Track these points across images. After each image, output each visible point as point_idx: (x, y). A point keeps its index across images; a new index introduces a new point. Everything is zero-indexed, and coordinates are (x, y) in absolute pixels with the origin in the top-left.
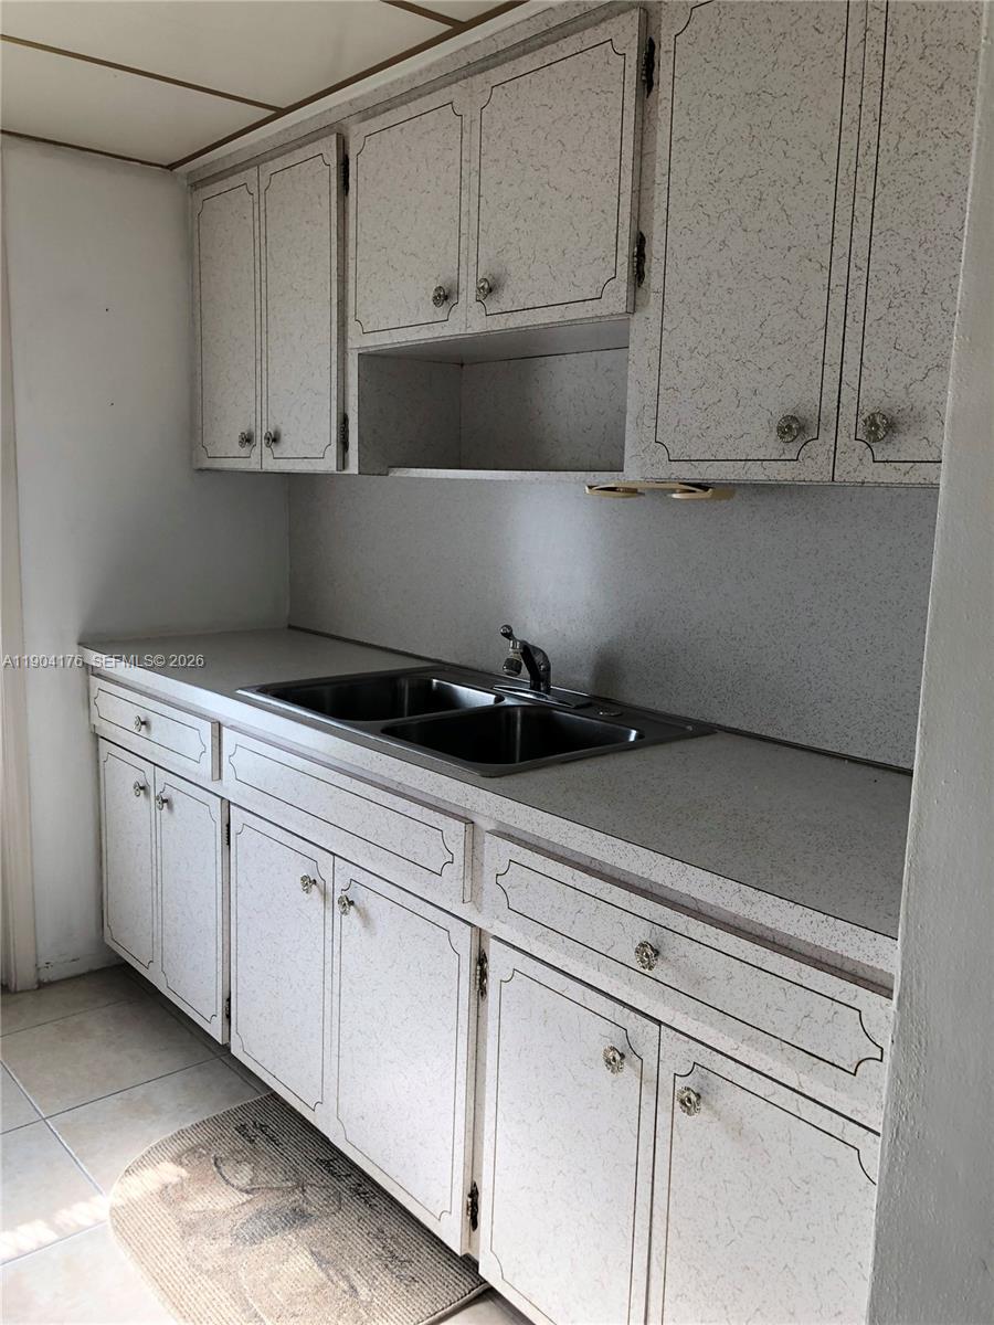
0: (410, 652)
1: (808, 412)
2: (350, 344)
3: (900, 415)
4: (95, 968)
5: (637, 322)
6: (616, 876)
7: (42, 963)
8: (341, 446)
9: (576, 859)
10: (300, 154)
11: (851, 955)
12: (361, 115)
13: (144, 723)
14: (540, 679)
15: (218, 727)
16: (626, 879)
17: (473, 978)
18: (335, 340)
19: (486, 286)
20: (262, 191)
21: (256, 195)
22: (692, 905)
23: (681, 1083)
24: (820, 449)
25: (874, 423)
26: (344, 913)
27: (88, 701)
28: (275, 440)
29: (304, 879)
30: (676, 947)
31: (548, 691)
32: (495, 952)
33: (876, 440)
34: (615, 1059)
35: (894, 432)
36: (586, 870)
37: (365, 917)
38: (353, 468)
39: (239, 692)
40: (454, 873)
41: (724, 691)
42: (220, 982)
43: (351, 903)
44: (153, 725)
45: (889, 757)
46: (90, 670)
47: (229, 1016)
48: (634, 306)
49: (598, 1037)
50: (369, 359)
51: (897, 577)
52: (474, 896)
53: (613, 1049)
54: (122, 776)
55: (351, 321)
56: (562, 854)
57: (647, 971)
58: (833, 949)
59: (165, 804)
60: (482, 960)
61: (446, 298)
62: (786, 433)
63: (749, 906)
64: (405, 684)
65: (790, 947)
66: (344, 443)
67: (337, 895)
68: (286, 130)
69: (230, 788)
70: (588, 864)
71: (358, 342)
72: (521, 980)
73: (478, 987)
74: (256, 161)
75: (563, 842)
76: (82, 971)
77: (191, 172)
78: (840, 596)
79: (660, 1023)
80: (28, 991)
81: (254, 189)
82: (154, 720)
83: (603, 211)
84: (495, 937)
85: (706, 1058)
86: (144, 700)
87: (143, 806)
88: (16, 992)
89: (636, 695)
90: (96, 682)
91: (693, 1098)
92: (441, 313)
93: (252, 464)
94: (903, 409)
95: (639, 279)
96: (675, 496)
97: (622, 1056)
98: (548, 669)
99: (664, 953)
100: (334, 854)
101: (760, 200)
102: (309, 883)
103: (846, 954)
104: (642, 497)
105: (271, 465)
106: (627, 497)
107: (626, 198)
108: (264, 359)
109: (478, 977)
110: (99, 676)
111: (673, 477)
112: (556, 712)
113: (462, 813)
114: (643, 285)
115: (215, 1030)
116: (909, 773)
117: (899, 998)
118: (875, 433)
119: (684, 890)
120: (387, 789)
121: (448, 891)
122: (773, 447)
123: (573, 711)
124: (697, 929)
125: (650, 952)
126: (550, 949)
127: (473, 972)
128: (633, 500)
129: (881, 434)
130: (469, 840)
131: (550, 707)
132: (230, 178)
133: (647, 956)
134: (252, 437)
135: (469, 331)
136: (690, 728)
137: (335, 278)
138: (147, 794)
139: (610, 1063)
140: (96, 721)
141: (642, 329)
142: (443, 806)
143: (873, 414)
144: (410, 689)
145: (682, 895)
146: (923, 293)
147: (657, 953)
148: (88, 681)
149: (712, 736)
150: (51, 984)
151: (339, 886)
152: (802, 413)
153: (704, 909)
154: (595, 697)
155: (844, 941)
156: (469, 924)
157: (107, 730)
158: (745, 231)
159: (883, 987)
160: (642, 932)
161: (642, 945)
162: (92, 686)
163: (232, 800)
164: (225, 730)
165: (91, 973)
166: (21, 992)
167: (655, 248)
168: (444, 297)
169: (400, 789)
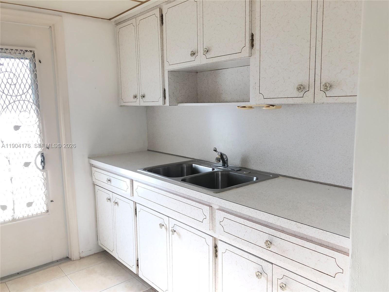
0: (185, 156)
1: (305, 83)
2: (165, 68)
3: (334, 83)
4: (96, 252)
5: (252, 59)
6: (257, 221)
7: (81, 252)
8: (164, 98)
9: (244, 216)
10: (148, 14)
11: (332, 242)
12: (166, 3)
13: (109, 180)
14: (225, 163)
15: (132, 181)
16: (260, 222)
17: (213, 252)
18: (161, 67)
19: (206, 50)
20: (137, 25)
21: (135, 26)
22: (281, 229)
23: (280, 281)
24: (310, 94)
25: (326, 86)
26: (173, 234)
27: (91, 174)
28: (144, 97)
29: (160, 224)
30: (276, 241)
31: (228, 166)
32: (220, 244)
33: (327, 91)
34: (259, 275)
35: (332, 88)
36: (248, 220)
37: (179, 235)
38: (167, 104)
39: (138, 170)
40: (206, 221)
41: (281, 164)
42: (135, 255)
43: (175, 231)
44: (112, 181)
45: (332, 182)
46: (92, 166)
47: (138, 265)
48: (251, 55)
49: (253, 268)
50: (171, 72)
51: (332, 129)
52: (213, 228)
53: (258, 272)
54: (102, 196)
55: (165, 62)
56: (240, 215)
57: (268, 249)
58: (326, 240)
59: (116, 204)
60: (216, 247)
61: (194, 54)
62: (299, 89)
63: (299, 229)
64: (185, 166)
65: (312, 240)
66: (165, 97)
67: (171, 229)
68: (144, 7)
69: (136, 198)
70: (248, 218)
71: (168, 68)
72: (228, 252)
73: (215, 254)
74: (135, 17)
75: (240, 212)
76: (92, 254)
77: (115, 21)
78: (315, 135)
79: (272, 264)
80: (77, 260)
81: (135, 25)
82: (112, 179)
83: (241, 28)
84: (220, 240)
85: (287, 273)
86: (109, 174)
87: (110, 205)
88: (73, 261)
89: (254, 166)
90: (94, 169)
91: (284, 286)
92: (193, 58)
93: (137, 104)
94: (335, 81)
95: (252, 46)
96: (264, 108)
97: (261, 274)
98: (227, 160)
99: (274, 243)
100: (169, 217)
101: (288, 22)
102: (161, 225)
103: (330, 242)
104: (253, 109)
105: (143, 104)
106: (249, 109)
107: (248, 23)
108: (139, 74)
109: (215, 252)
110: (94, 167)
111: (265, 103)
112: (231, 172)
113: (208, 204)
114: (253, 48)
115: (134, 270)
116: (351, 189)
117: (351, 255)
118: (326, 89)
119: (279, 224)
120: (184, 197)
121: (205, 227)
122: (296, 93)
123: (236, 172)
124: (283, 236)
125: (269, 243)
126: (237, 243)
127: (213, 250)
128: (251, 110)
129: (328, 89)
130: (211, 212)
131: (229, 171)
132: (127, 22)
133: (268, 244)
134: (137, 96)
135: (201, 63)
136: (271, 176)
137: (160, 49)
138: (110, 201)
139: (257, 276)
140: (94, 180)
141: (254, 61)
142: (202, 202)
143: (326, 83)
144: (186, 167)
145: (278, 226)
146: (339, 47)
147: (271, 243)
148: (91, 169)
149: (278, 178)
150: (83, 258)
151: (171, 226)
152: (303, 84)
153: (285, 230)
154: (242, 168)
155: (329, 238)
156: (212, 236)
157: (97, 182)
158: (284, 31)
159: (342, 251)
160: (266, 237)
161: (267, 241)
162: (92, 170)
163: (137, 202)
164: (134, 182)
165: (95, 254)
166: (75, 260)
167: (256, 38)
168: (193, 54)
169: (188, 197)
